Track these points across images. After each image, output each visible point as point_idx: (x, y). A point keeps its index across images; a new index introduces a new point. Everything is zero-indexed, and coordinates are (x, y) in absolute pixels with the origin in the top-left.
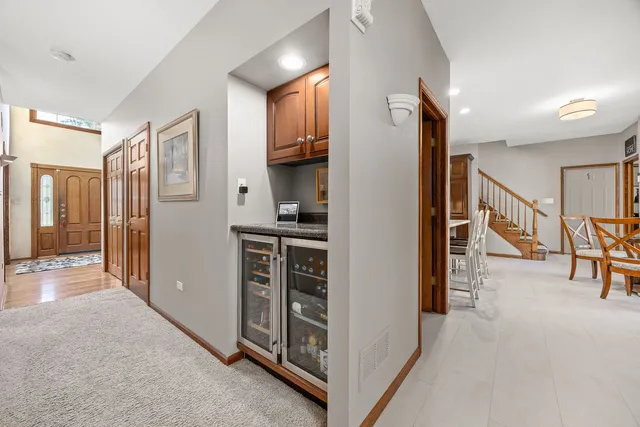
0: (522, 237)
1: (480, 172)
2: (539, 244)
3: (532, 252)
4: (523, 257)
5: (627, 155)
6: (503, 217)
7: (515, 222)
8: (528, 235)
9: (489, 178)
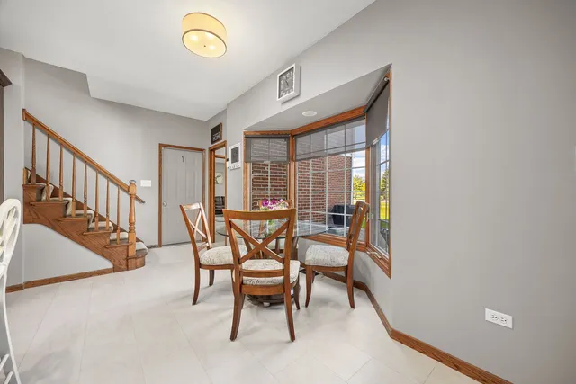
0: (113, 236)
1: (28, 117)
2: (138, 240)
3: (127, 259)
4: (115, 270)
5: (213, 142)
6: (79, 206)
7: (102, 212)
8: (122, 230)
9: (51, 135)
